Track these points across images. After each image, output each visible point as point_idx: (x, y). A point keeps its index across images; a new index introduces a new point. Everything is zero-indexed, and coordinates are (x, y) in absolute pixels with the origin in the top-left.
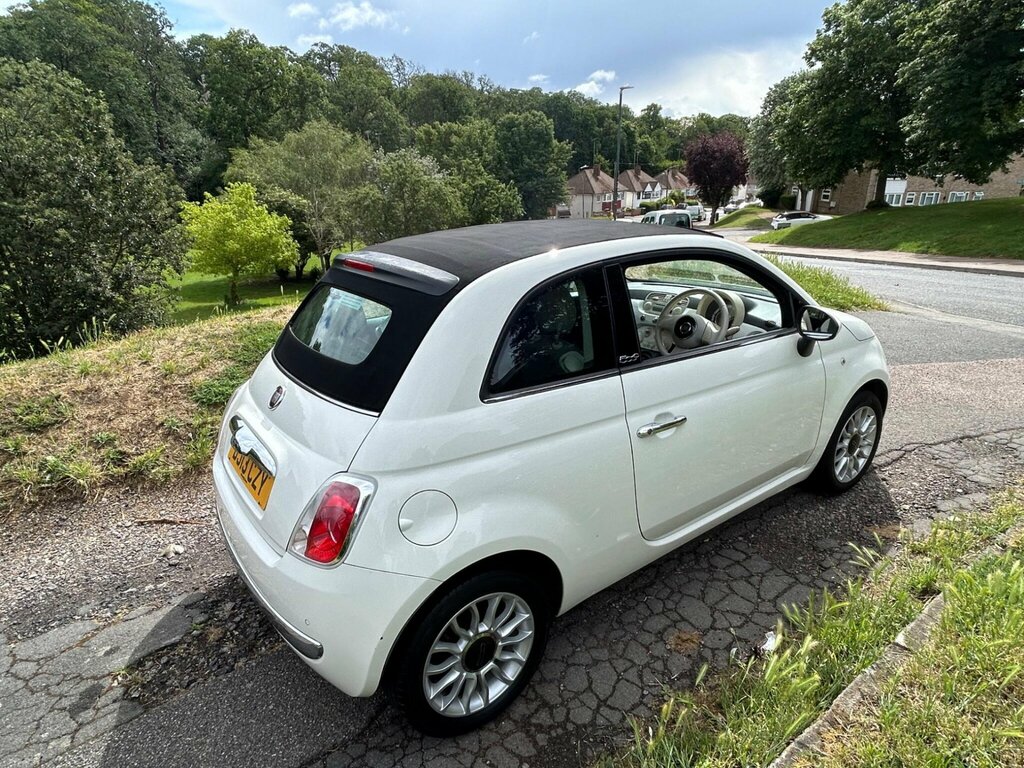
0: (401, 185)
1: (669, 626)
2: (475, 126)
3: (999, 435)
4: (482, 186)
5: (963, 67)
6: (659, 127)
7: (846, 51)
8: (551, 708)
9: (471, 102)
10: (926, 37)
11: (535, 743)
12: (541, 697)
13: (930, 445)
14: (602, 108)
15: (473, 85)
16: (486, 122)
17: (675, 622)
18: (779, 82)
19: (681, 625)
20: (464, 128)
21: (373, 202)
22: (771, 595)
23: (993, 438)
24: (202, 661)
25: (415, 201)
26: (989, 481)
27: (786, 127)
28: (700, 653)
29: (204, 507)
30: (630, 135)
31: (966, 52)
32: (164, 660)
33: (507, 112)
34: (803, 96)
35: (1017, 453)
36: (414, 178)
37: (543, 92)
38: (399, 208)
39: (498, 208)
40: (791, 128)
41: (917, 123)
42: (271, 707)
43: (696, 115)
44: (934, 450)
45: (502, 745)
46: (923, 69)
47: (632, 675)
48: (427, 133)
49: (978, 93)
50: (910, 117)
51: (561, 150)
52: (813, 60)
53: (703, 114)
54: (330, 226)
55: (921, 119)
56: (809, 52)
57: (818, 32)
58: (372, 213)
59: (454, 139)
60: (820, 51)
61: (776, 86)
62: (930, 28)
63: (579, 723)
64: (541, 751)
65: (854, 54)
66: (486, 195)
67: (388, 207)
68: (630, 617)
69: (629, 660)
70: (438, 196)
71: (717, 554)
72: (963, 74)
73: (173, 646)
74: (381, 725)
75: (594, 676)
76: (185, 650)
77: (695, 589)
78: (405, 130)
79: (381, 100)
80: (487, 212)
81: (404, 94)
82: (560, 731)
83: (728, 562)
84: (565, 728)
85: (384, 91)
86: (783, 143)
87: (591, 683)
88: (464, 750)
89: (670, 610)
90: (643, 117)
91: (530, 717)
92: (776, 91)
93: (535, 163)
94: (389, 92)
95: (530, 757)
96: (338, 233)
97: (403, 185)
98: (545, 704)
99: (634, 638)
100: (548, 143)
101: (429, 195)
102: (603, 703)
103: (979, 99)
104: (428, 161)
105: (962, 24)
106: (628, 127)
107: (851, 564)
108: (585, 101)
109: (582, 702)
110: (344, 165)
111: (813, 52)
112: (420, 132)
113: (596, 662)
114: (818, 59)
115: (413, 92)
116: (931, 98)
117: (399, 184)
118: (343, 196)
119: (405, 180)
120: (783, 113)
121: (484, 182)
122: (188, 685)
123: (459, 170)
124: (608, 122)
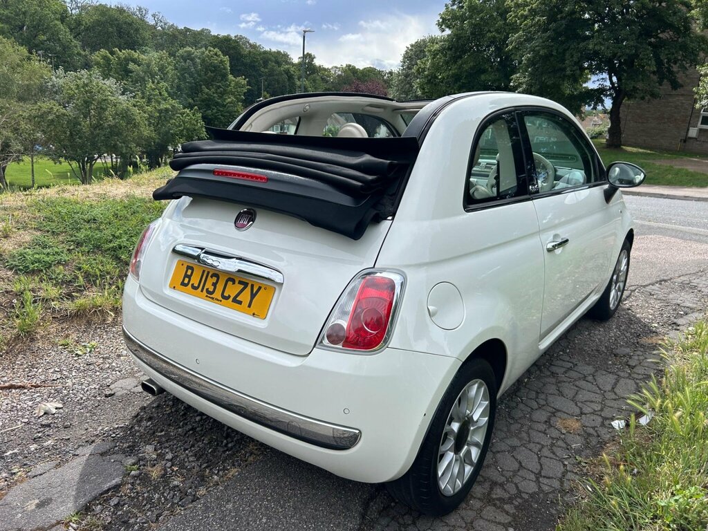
0: (87, 103)
1: (551, 416)
2: (152, 56)
3: (681, 278)
4: (167, 110)
5: (552, 41)
6: (313, 73)
7: (469, 22)
8: (502, 485)
9: (147, 35)
10: (526, 17)
11: (507, 513)
12: (488, 478)
13: (644, 286)
14: (265, 52)
15: (147, 20)
16: (164, 53)
17: (553, 413)
18: (414, 43)
19: (559, 414)
20: (142, 56)
21: (58, 117)
22: (609, 387)
23: (679, 280)
24: (157, 496)
25: (101, 119)
26: (695, 306)
27: (427, 76)
28: (585, 432)
29: (52, 370)
30: (290, 77)
31: (554, 30)
32: (114, 501)
33: (183, 46)
34: (437, 54)
35: (699, 289)
36: (99, 97)
37: (212, 34)
38: (85, 124)
39: (183, 130)
40: (429, 78)
41: (522, 80)
42: (264, 520)
43: (344, 66)
44: (648, 289)
45: (481, 517)
46: (525, 40)
47: (546, 452)
48: (105, 58)
49: (563, 61)
50: (518, 75)
51: (237, 84)
52: (443, 27)
53: (350, 66)
54: (7, 138)
55: (525, 77)
56: (441, 20)
57: (446, 5)
58: (56, 127)
59: (131, 66)
60: (449, 20)
61: (412, 46)
62: (529, 10)
63: (530, 492)
64: (514, 516)
65: (475, 25)
66: (171, 118)
67: (74, 123)
68: (517, 414)
69: (538, 443)
70: (126, 116)
71: (551, 364)
72: (552, 46)
73: (117, 488)
74: (372, 519)
75: (519, 457)
76: (131, 490)
77: (552, 389)
78: (79, 54)
79: (55, 25)
80: (172, 134)
81: (78, 22)
82: (519, 500)
83: (564, 370)
84: (522, 498)
85: (58, 16)
86: (424, 89)
87: (520, 463)
88: (454, 526)
89: (544, 406)
90: (300, 64)
91: (489, 494)
92: (411, 50)
93: (214, 93)
94: (64, 17)
95: (510, 523)
96: (16, 146)
97: (89, 102)
98: (494, 484)
99: (530, 428)
100: (224, 76)
101: (116, 114)
102: (538, 475)
103: (564, 65)
104: (110, 82)
105: (550, 10)
106: (288, 69)
107: (648, 362)
108: (250, 44)
109: (522, 477)
110: (19, 79)
111: (444, 20)
112: (97, 56)
113: (514, 448)
114: (448, 27)
115: (87, 20)
116: (532, 62)
117: (86, 102)
118: (24, 110)
119: (92, 98)
120: (422, 66)
121: (168, 106)
122: (157, 519)
123: (143, 93)
124: (272, 64)
